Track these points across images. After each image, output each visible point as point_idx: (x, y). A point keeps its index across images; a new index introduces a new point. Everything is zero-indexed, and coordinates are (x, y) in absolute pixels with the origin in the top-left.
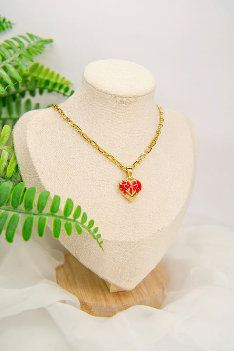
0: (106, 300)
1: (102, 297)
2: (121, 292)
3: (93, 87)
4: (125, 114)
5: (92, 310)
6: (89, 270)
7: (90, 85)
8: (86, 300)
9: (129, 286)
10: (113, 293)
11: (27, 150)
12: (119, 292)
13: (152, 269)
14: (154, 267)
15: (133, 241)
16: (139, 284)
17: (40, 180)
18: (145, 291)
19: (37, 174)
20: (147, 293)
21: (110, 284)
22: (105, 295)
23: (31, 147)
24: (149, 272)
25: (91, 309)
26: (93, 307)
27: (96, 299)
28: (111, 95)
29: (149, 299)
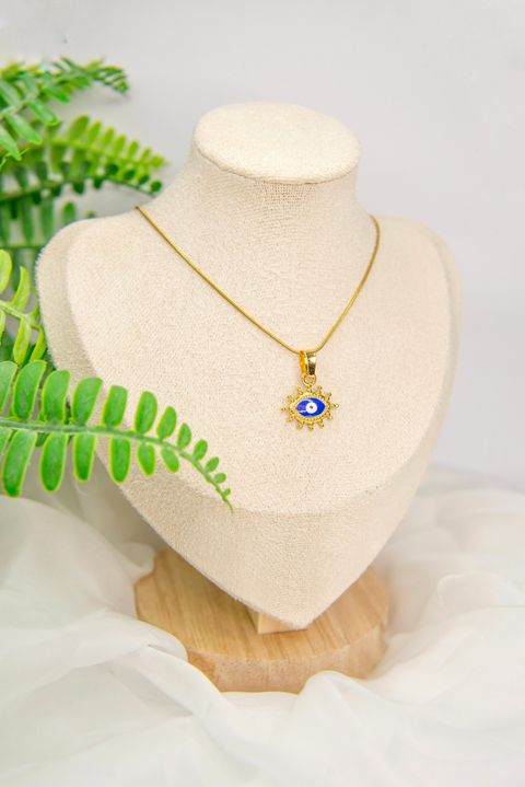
0: (248, 649)
1: (240, 643)
2: (284, 633)
3: (214, 163)
4: (287, 223)
5: (217, 673)
6: (213, 585)
7: (207, 158)
8: (201, 651)
9: (300, 619)
10: (263, 635)
11: (67, 308)
12: (278, 633)
13: (352, 580)
14: (358, 576)
15: (308, 512)
16: (325, 613)
18: (339, 631)
19: (88, 361)
20: (342, 635)
21: (257, 613)
22: (245, 639)
23: (75, 300)
24: (347, 586)
25: (213, 670)
26: (217, 666)
27: (225, 647)
28: (254, 179)
29: (346, 648)
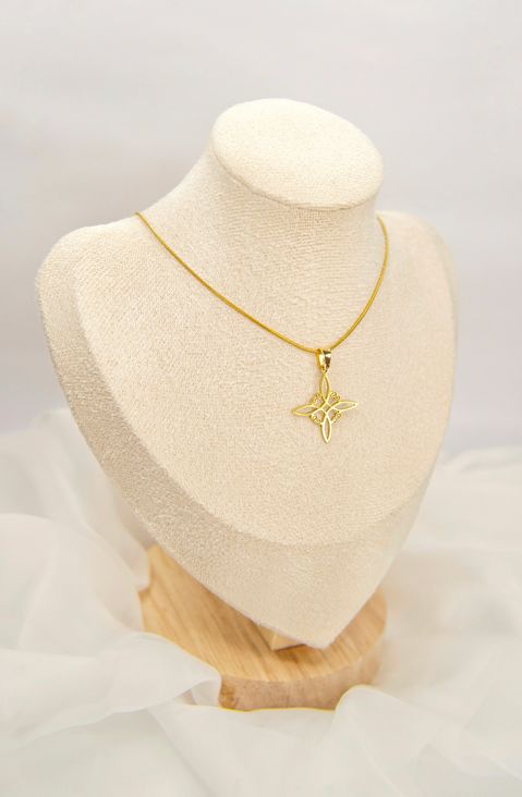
0: (268, 671)
1: (255, 660)
2: (296, 647)
4: (319, 247)
5: (236, 696)
7: (235, 178)
9: (322, 639)
10: (277, 651)
11: (81, 334)
15: (339, 542)
17: (118, 410)
19: (110, 394)
21: (270, 632)
23: (90, 326)
25: (233, 694)
27: (243, 670)
28: (290, 205)
29: (360, 659)
